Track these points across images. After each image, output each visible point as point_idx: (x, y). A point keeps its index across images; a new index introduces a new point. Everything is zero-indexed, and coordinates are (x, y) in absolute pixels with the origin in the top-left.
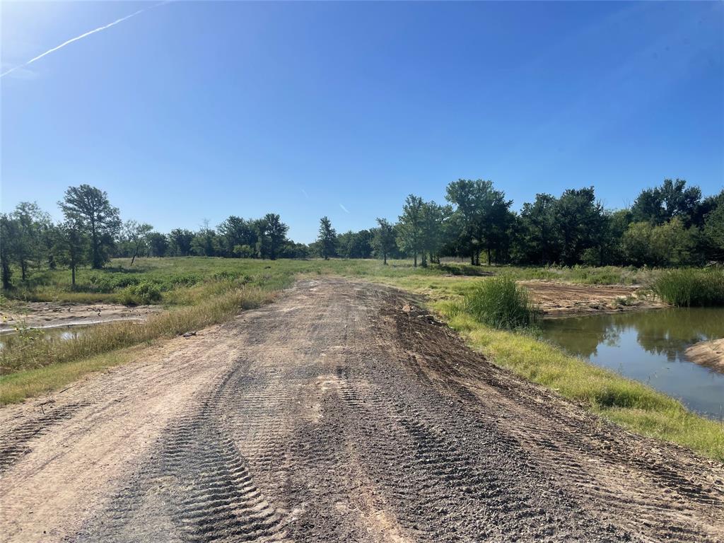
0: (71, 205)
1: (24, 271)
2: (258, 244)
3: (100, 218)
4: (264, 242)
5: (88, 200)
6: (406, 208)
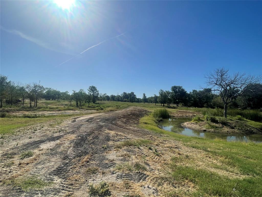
0: (90, 90)
1: (80, 103)
2: (129, 99)
3: (95, 93)
4: (130, 98)
5: (93, 89)
6: (159, 92)
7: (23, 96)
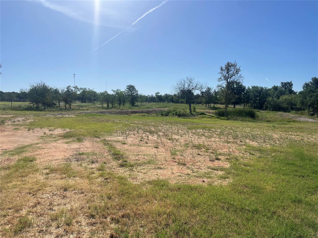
1: (113, 105)
5: (131, 88)
7: (59, 99)
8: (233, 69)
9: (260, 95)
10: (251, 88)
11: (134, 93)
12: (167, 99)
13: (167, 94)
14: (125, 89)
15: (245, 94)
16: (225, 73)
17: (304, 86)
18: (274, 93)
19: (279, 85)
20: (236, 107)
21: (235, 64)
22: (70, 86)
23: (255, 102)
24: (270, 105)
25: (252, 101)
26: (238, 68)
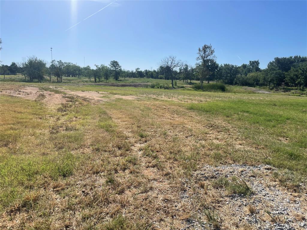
0: (111, 65)
1: (99, 79)
5: (115, 64)
7: (50, 73)
8: (209, 51)
9: (231, 72)
10: (223, 66)
11: (117, 68)
12: (147, 75)
13: (146, 70)
14: (109, 65)
15: (219, 71)
16: (202, 53)
17: (269, 64)
18: (243, 71)
19: (248, 63)
20: (210, 82)
21: (210, 46)
22: (54, 60)
23: (226, 79)
24: (239, 81)
25: (224, 78)
26: (213, 49)
